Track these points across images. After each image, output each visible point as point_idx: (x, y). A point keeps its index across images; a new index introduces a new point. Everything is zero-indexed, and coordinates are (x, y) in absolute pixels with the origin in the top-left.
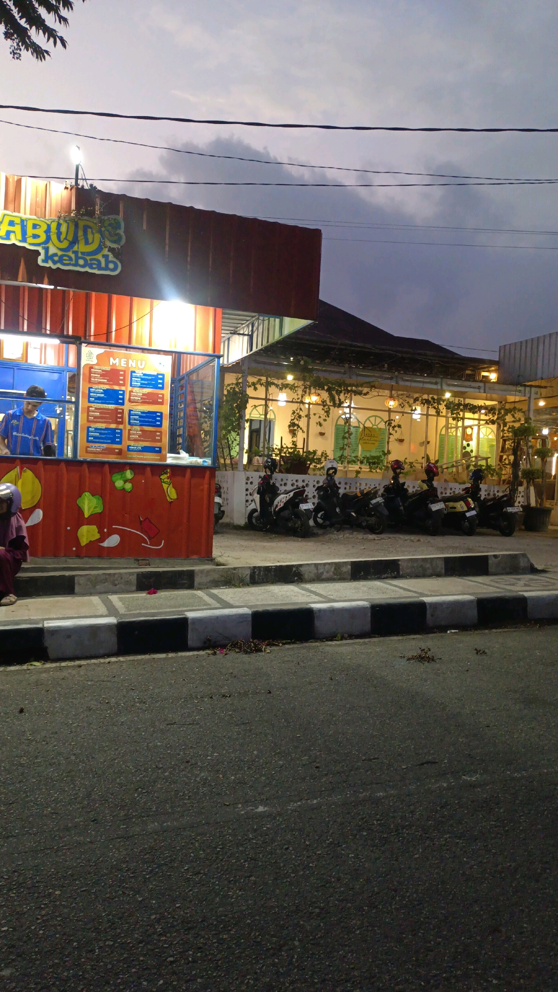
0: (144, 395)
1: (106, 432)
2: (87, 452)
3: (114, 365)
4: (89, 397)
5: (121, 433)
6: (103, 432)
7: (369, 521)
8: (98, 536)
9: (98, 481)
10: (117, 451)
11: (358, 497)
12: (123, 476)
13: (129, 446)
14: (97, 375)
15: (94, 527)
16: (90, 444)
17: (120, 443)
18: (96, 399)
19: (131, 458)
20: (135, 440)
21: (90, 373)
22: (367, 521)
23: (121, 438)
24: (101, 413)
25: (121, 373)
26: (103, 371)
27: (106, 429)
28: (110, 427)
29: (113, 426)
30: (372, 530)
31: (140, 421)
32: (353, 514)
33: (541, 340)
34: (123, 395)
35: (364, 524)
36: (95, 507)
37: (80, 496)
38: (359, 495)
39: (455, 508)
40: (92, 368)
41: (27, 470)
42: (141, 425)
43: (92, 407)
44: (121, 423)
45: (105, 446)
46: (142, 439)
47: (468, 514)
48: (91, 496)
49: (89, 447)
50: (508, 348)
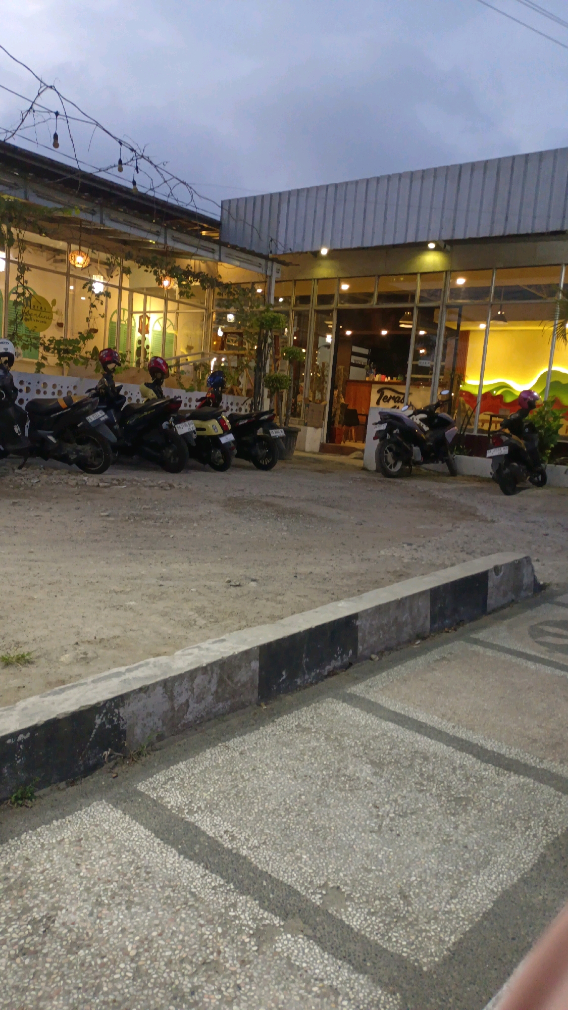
7: (80, 451)
11: (60, 408)
22: (78, 452)
30: (85, 466)
32: (51, 438)
33: (285, 198)
35: (73, 457)
38: (63, 404)
39: (204, 429)
47: (224, 440)
50: (234, 205)
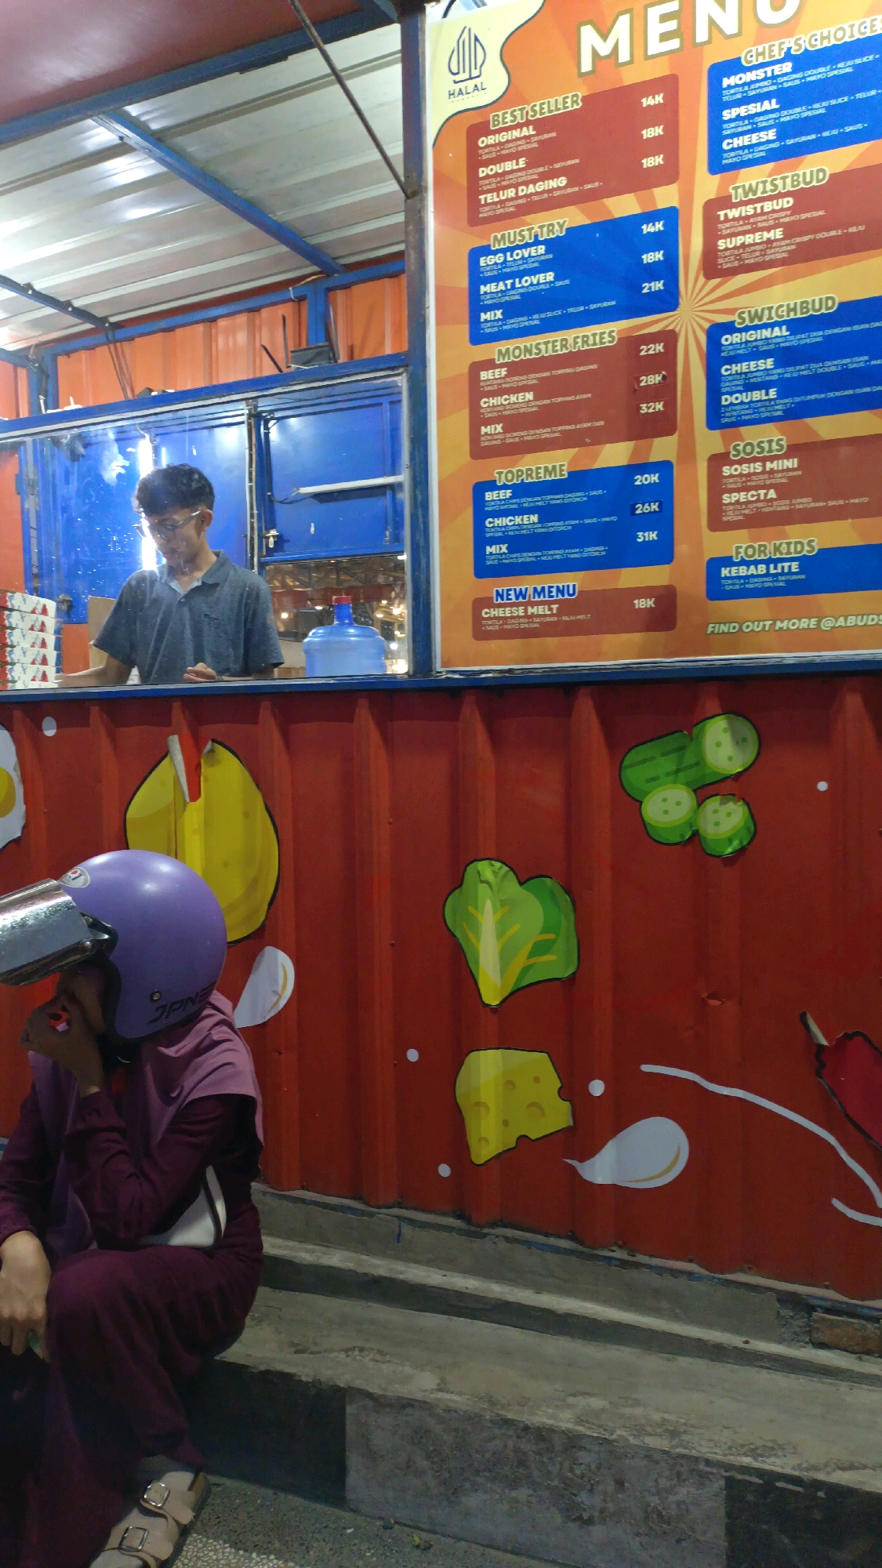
0: (804, 198)
1: (577, 497)
2: (481, 633)
3: (605, 63)
4: (477, 305)
5: (664, 493)
6: (557, 499)
8: (557, 1116)
9: (548, 796)
10: (642, 603)
12: (689, 758)
13: (716, 565)
14: (509, 166)
15: (539, 1062)
16: (494, 586)
17: (662, 553)
18: (511, 309)
19: (733, 642)
20: (757, 520)
21: (474, 160)
23: (664, 521)
24: (540, 391)
25: (648, 102)
26: (541, 125)
27: (578, 479)
28: (599, 464)
29: (615, 454)
31: (786, 388)
34: (668, 241)
36: (539, 949)
37: (458, 883)
40: (483, 129)
41: (220, 749)
42: (791, 414)
43: (490, 364)
44: (664, 425)
45: (572, 581)
46: (804, 503)
48: (512, 885)
49: (487, 603)
